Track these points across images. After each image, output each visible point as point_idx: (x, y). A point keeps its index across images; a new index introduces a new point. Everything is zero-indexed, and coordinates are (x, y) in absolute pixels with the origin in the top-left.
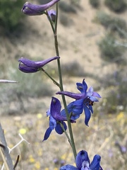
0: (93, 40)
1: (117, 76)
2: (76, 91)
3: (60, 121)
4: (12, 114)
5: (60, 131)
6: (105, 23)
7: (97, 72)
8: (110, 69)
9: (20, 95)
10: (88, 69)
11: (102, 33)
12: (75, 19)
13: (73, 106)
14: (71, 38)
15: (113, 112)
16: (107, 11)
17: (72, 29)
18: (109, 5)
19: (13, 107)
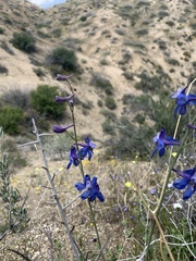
0: (99, 123)
1: (111, 141)
2: (84, 143)
3: (75, 159)
4: (56, 160)
5: (76, 165)
6: (105, 114)
7: (101, 139)
8: (107, 137)
9: (60, 150)
10: (96, 137)
11: (103, 119)
12: (90, 112)
13: (82, 151)
14: (88, 121)
15: (109, 159)
16: (106, 109)
17: (89, 117)
18: (107, 105)
19: (57, 156)
